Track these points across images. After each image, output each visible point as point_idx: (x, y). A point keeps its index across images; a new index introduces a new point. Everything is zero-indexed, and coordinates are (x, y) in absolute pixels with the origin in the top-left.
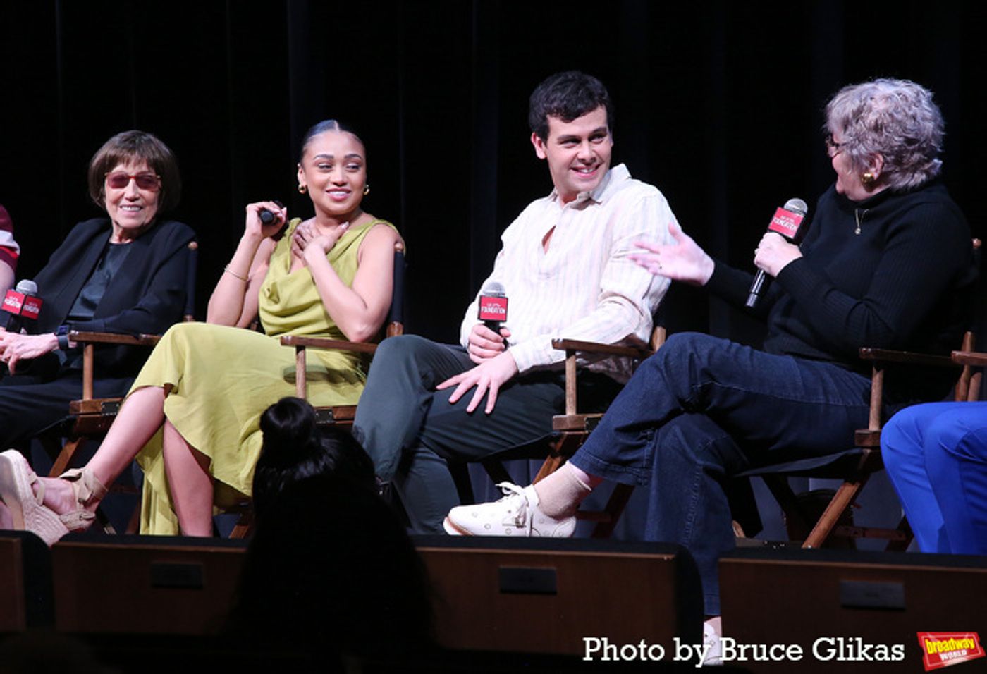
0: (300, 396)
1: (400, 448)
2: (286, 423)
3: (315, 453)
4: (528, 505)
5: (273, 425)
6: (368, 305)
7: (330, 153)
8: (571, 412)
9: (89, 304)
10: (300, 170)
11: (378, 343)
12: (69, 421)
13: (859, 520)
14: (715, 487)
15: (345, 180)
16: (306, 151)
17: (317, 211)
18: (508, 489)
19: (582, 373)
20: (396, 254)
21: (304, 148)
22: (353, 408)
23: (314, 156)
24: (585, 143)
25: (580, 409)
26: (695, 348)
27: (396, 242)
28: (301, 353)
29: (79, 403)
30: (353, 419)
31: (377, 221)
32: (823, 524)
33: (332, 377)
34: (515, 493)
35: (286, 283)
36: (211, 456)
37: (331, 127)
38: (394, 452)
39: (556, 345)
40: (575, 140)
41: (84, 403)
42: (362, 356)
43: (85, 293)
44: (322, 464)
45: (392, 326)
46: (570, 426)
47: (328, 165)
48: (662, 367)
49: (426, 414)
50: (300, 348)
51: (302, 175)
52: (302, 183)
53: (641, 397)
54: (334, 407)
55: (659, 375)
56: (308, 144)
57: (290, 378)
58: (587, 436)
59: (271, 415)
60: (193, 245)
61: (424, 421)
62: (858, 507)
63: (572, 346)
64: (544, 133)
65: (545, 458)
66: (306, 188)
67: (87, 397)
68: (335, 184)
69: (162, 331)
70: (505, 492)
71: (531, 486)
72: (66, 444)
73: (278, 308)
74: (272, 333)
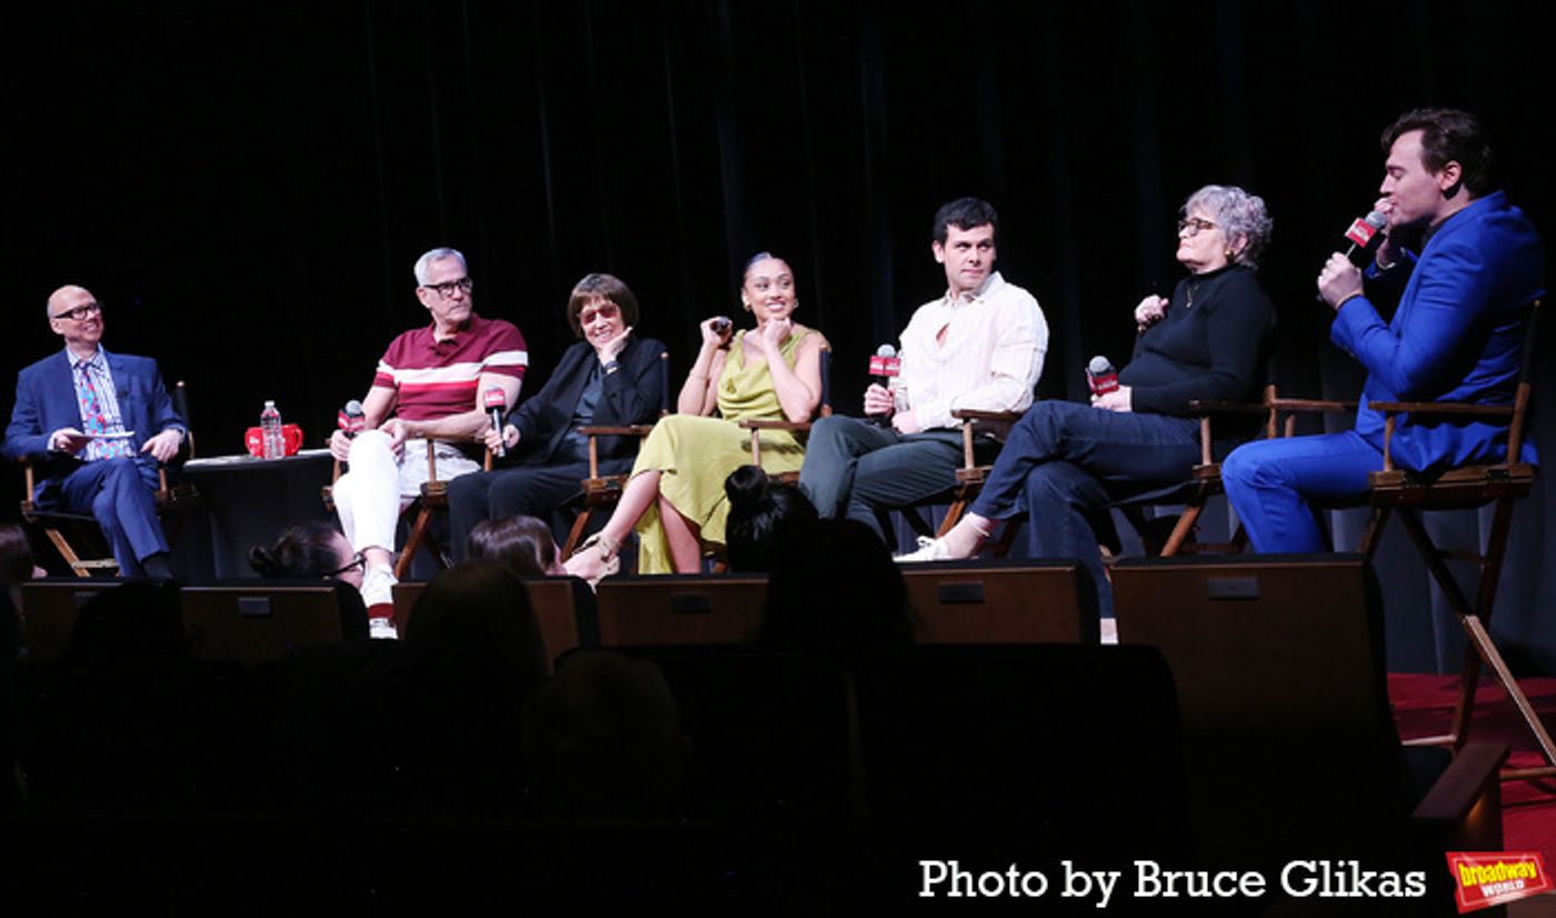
0: (755, 463)
2: (744, 484)
3: (769, 506)
4: (940, 552)
5: (734, 487)
6: (812, 392)
7: (766, 275)
9: (589, 405)
10: (743, 292)
13: (1200, 538)
14: (1079, 516)
15: (780, 295)
16: (747, 277)
17: (758, 321)
18: (922, 542)
19: (975, 434)
21: (746, 275)
22: (797, 473)
23: (754, 279)
24: (974, 248)
25: (977, 463)
27: (823, 346)
31: (808, 330)
32: (1174, 540)
33: (782, 449)
34: (929, 544)
35: (739, 378)
36: (698, 521)
37: (764, 257)
39: (954, 414)
40: (967, 245)
42: (801, 434)
43: (585, 395)
44: (773, 515)
46: (969, 477)
47: (766, 285)
48: (1030, 428)
49: (854, 474)
50: (754, 429)
51: (746, 297)
52: (747, 303)
55: (1028, 433)
57: (747, 447)
58: (982, 484)
59: (733, 480)
60: (664, 355)
61: (853, 480)
62: (1199, 529)
63: (968, 415)
64: (943, 240)
65: (950, 504)
66: (750, 306)
67: (594, 477)
68: (772, 298)
69: (654, 422)
70: (920, 543)
71: (941, 538)
72: (579, 513)
73: (734, 397)
74: (729, 417)
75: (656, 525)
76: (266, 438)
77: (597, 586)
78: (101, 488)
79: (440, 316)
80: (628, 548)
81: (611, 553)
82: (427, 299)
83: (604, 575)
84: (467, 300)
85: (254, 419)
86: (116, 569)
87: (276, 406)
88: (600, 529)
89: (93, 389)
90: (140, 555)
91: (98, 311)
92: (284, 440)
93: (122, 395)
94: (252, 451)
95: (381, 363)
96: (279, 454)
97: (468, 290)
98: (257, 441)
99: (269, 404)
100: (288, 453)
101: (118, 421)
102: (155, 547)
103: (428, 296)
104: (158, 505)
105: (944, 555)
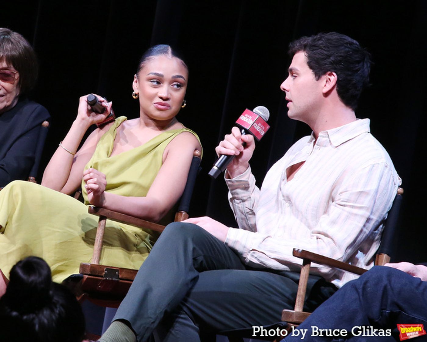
1: (164, 310)
8: (298, 309)
10: (135, 80)
11: (166, 225)
15: (169, 96)
16: (143, 66)
17: (141, 113)
20: (194, 159)
22: (135, 271)
23: (149, 72)
26: (390, 281)
27: (196, 150)
28: (103, 221)
30: (132, 281)
37: (166, 52)
38: (158, 312)
39: (296, 253)
45: (179, 214)
47: (158, 81)
49: (191, 288)
51: (136, 84)
52: (136, 91)
53: (339, 310)
54: (121, 269)
55: (357, 296)
56: (145, 62)
60: (46, 123)
61: (188, 294)
63: (309, 257)
66: (138, 95)
68: (161, 98)
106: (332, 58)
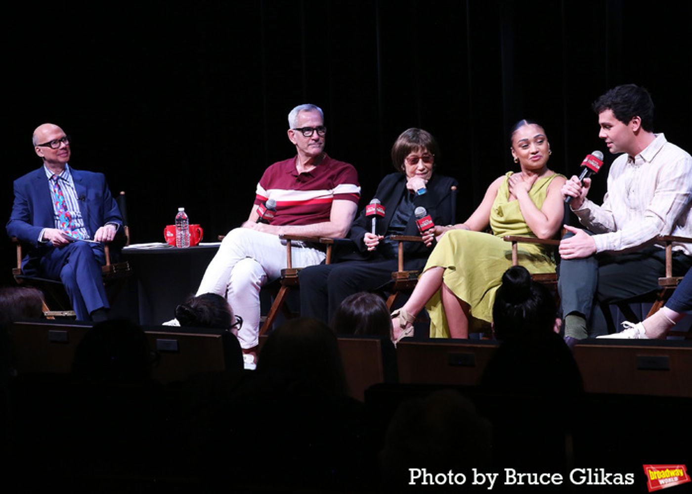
0: (519, 266)
4: (639, 333)
6: (549, 218)
7: (527, 137)
8: (669, 276)
10: (513, 151)
12: (391, 282)
15: (538, 150)
18: (626, 325)
21: (512, 138)
23: (517, 141)
28: (515, 245)
29: (396, 274)
31: (556, 174)
33: (532, 258)
34: (631, 327)
35: (507, 207)
36: (470, 303)
37: (523, 124)
41: (399, 273)
44: (536, 302)
46: (668, 283)
47: (526, 144)
50: (514, 243)
52: (516, 158)
56: (513, 136)
57: (509, 256)
58: (675, 289)
60: (454, 188)
63: (671, 239)
66: (518, 160)
67: (401, 270)
68: (532, 153)
70: (625, 326)
71: (640, 323)
72: (390, 295)
73: (502, 219)
74: (499, 233)
75: (440, 305)
76: (178, 233)
77: (397, 344)
78: (67, 262)
79: (302, 150)
80: (421, 320)
81: (407, 323)
82: (295, 138)
83: (402, 337)
84: (322, 140)
85: (171, 219)
86: (74, 317)
87: (185, 211)
88: (402, 306)
89: (62, 195)
90: (90, 308)
91: (67, 143)
92: (190, 235)
93: (81, 199)
94: (168, 241)
95: (259, 186)
96: (187, 244)
97: (323, 134)
98: (172, 235)
99: (181, 209)
100: (192, 244)
101: (80, 216)
102: (100, 304)
103: (295, 136)
104: (104, 276)
105: (642, 336)
106: (632, 108)
